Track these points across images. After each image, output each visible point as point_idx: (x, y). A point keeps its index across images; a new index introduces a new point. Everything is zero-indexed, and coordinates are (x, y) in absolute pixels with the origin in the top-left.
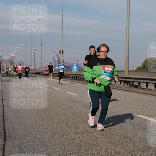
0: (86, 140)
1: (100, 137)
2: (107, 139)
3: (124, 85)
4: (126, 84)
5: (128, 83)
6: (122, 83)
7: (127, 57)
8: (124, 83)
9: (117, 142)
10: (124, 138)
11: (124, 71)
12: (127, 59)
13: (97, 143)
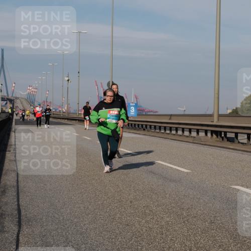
0: (150, 226)
1: (172, 222)
2: (183, 224)
3: (211, 138)
4: (214, 136)
5: (218, 134)
6: (209, 134)
7: (216, 92)
8: (212, 135)
9: (199, 229)
10: (211, 222)
11: (211, 116)
12: (216, 96)
13: (168, 230)
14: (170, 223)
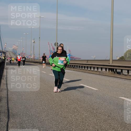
0: (77, 118)
1: (88, 116)
2: (94, 117)
3: (109, 72)
4: (110, 71)
5: (112, 70)
6: (108, 70)
7: (111, 48)
8: (109, 70)
9: (102, 120)
10: (109, 116)
11: (109, 60)
12: (111, 50)
13: (86, 120)
14: (87, 116)
